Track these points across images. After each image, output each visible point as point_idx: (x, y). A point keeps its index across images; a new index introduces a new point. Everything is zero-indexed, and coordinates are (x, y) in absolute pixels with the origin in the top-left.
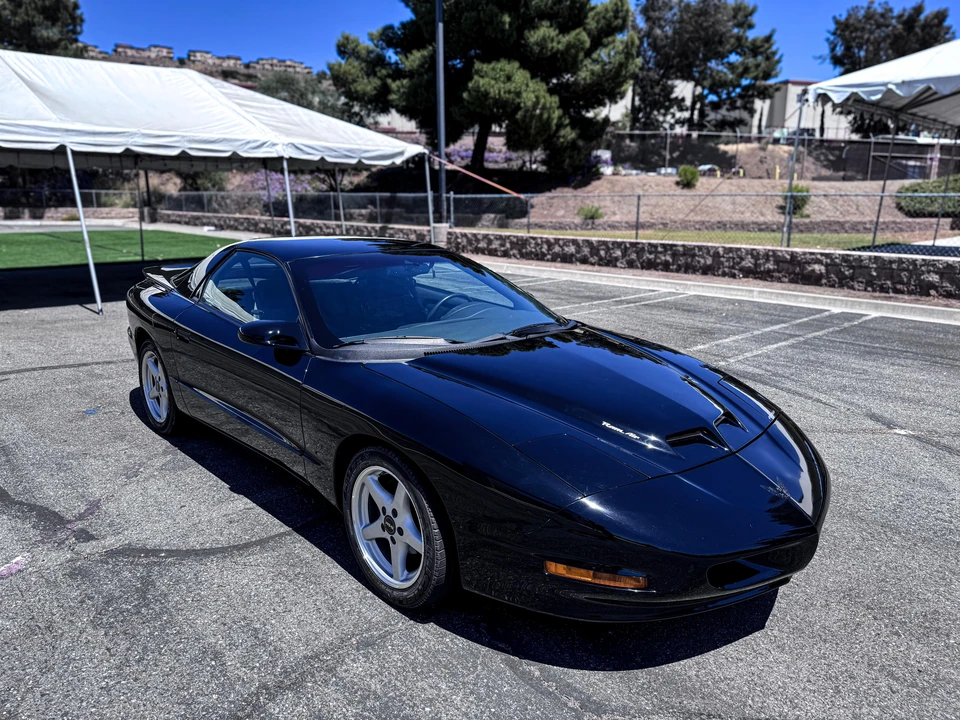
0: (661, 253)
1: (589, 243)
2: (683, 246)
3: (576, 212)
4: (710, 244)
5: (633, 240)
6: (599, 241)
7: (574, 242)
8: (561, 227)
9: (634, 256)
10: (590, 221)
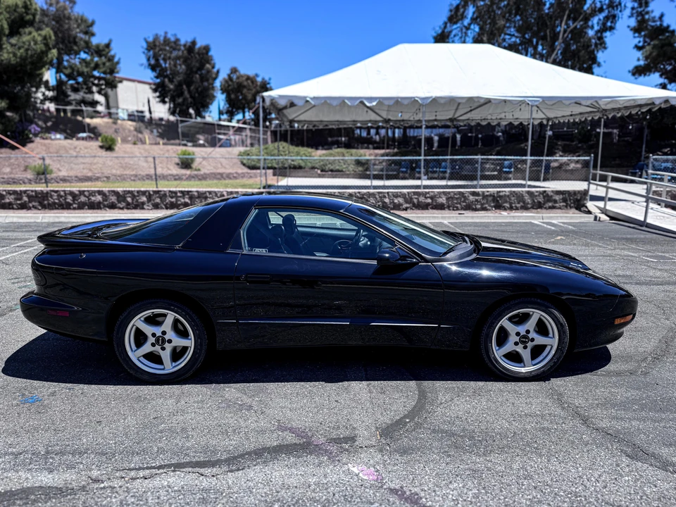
0: (180, 197)
1: (116, 193)
2: (197, 192)
3: (22, 169)
4: (216, 190)
5: (155, 189)
6: (124, 191)
7: (100, 193)
8: (15, 182)
9: (158, 200)
10: (42, 177)
